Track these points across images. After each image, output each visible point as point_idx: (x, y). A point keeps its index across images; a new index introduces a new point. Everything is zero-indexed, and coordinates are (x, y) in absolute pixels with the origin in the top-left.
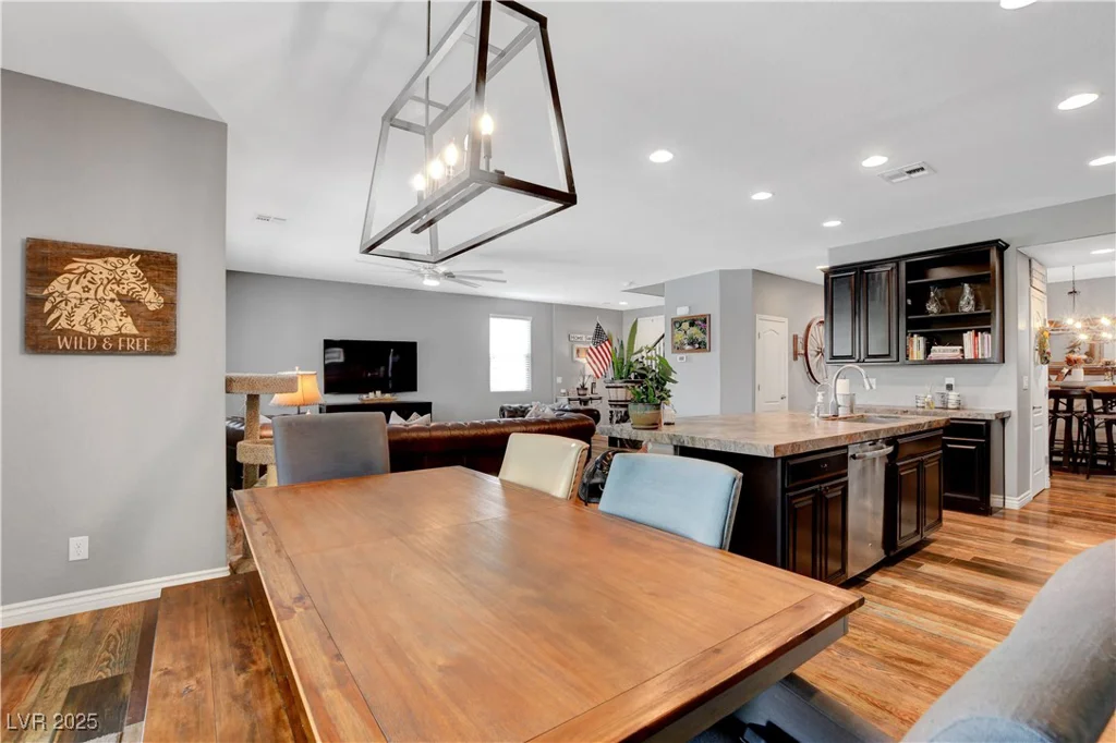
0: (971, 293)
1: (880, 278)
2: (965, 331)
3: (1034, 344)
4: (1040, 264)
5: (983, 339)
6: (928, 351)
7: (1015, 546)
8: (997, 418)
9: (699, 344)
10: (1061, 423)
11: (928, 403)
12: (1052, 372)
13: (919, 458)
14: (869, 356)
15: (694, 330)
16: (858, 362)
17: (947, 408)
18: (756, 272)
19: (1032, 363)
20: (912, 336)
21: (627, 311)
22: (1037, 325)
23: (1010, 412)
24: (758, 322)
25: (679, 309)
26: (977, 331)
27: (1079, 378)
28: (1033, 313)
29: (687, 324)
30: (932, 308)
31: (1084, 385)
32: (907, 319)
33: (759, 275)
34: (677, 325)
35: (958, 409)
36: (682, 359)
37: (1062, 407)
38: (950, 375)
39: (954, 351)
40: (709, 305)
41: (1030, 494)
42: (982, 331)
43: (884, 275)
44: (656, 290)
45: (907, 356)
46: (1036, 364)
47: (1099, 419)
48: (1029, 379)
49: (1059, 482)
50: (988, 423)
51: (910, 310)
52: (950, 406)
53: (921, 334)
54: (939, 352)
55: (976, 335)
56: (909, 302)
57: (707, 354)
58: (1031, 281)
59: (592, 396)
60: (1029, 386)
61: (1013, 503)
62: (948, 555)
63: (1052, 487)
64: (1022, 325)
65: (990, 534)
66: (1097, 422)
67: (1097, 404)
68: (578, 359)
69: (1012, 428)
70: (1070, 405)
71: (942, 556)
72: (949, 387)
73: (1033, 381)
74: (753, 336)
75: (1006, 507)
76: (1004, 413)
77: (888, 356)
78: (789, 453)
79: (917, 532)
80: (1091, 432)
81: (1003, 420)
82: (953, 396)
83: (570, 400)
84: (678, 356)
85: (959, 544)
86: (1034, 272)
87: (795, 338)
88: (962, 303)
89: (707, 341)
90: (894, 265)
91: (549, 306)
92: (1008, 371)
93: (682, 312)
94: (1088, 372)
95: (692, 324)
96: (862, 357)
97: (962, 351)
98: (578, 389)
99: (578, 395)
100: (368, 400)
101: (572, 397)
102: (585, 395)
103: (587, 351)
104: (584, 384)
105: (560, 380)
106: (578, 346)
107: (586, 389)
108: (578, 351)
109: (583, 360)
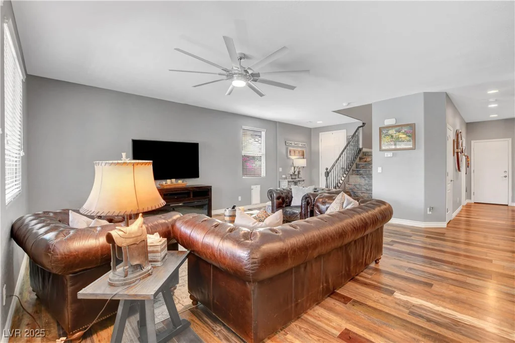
15: (400, 135)
21: (314, 128)
24: (447, 129)
25: (386, 121)
29: (393, 130)
36: (388, 154)
57: (413, 151)
68: (290, 156)
84: (385, 153)
87: (454, 141)
89: (412, 142)
91: (275, 123)
93: (389, 122)
98: (291, 175)
99: (292, 179)
100: (167, 186)
101: (289, 180)
102: (295, 179)
103: (295, 152)
104: (295, 172)
105: (281, 169)
106: (290, 148)
107: (296, 175)
108: (290, 151)
109: (293, 157)
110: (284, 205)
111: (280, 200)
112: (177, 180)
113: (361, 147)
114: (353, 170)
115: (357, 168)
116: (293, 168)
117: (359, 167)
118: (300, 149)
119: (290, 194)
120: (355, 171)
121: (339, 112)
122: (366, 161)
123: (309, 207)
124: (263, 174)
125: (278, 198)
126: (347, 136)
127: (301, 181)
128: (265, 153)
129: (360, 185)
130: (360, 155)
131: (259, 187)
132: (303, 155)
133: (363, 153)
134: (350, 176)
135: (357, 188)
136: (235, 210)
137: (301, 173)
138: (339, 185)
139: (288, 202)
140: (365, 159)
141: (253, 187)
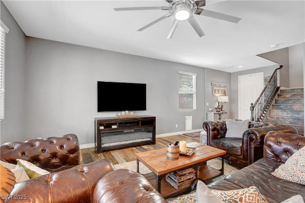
59: (222, 112)
83: (215, 114)
91: (203, 69)
98: (216, 108)
99: (217, 111)
100: (122, 116)
101: (215, 112)
102: (219, 111)
103: (218, 91)
104: (219, 106)
105: (208, 104)
106: (215, 88)
107: (220, 108)
108: (215, 91)
109: (217, 95)
110: (219, 137)
111: (216, 132)
112: (130, 112)
113: (278, 85)
114: (273, 105)
115: (276, 103)
116: (217, 103)
117: (279, 102)
118: (222, 89)
119: (224, 126)
120: (274, 105)
121: (261, 55)
122: (284, 98)
123: (252, 143)
124: (195, 107)
125: (214, 130)
126: (264, 78)
127: (224, 113)
128: (196, 92)
129: (283, 118)
130: (279, 92)
131: (191, 117)
132: (225, 93)
133: (281, 91)
134: (271, 111)
135: (280, 121)
136: (178, 147)
137: (223, 107)
138: (262, 117)
139: (223, 134)
140: (284, 96)
141: (187, 117)
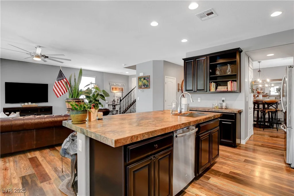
0: (230, 68)
1: (201, 62)
2: (228, 81)
3: (250, 87)
4: (252, 60)
5: (234, 84)
6: (216, 88)
7: (245, 164)
8: (238, 112)
9: (146, 86)
10: (256, 112)
11: (216, 107)
12: (254, 96)
13: (210, 131)
14: (198, 90)
15: (145, 81)
16: (194, 92)
17: (222, 109)
18: (165, 61)
19: (249, 93)
20: (211, 83)
21: (130, 76)
22: (250, 80)
23: (242, 110)
24: (166, 79)
25: (140, 74)
26: (232, 81)
27: (261, 98)
28: (249, 76)
29: (143, 79)
30: (218, 73)
31: (262, 100)
32: (210, 77)
33: (166, 63)
34: (140, 79)
35: (226, 109)
36: (141, 91)
37: (256, 107)
38: (223, 97)
39: (225, 88)
40: (149, 72)
41: (248, 138)
42: (234, 81)
43: (203, 61)
44: (134, 67)
45: (210, 90)
46: (250, 93)
47: (267, 111)
48: (248, 98)
49: (256, 132)
50: (236, 114)
51: (211, 74)
52: (223, 108)
53: (214, 82)
54: (220, 88)
55: (232, 82)
56: (211, 71)
57: (149, 89)
58: (249, 64)
59: (117, 104)
60: (248, 101)
61: (243, 142)
62: (221, 171)
63: (254, 134)
64: (246, 80)
65: (236, 157)
66: (266, 112)
67: (266, 106)
68: (113, 91)
69: (243, 115)
70: (258, 106)
71: (218, 172)
72: (223, 101)
73: (249, 99)
74: (163, 83)
75: (241, 143)
76: (240, 110)
77: (204, 90)
78: (128, 143)
79: (209, 162)
80: (264, 115)
81: (240, 112)
82: (224, 104)
83: (109, 105)
84: (140, 90)
85: (225, 164)
86: (250, 61)
87: (179, 84)
88: (228, 71)
89: (149, 85)
90: (206, 57)
91: (102, 73)
92: (241, 96)
93: (141, 75)
94: (263, 96)
95: (144, 79)
96: (196, 91)
97: (227, 88)
98: (112, 101)
103: (116, 89)
108: (113, 88)
118: (120, 87)
132: (122, 91)
